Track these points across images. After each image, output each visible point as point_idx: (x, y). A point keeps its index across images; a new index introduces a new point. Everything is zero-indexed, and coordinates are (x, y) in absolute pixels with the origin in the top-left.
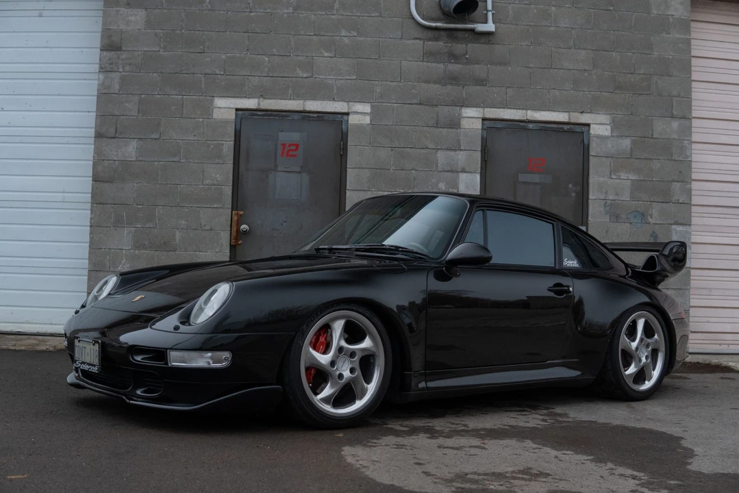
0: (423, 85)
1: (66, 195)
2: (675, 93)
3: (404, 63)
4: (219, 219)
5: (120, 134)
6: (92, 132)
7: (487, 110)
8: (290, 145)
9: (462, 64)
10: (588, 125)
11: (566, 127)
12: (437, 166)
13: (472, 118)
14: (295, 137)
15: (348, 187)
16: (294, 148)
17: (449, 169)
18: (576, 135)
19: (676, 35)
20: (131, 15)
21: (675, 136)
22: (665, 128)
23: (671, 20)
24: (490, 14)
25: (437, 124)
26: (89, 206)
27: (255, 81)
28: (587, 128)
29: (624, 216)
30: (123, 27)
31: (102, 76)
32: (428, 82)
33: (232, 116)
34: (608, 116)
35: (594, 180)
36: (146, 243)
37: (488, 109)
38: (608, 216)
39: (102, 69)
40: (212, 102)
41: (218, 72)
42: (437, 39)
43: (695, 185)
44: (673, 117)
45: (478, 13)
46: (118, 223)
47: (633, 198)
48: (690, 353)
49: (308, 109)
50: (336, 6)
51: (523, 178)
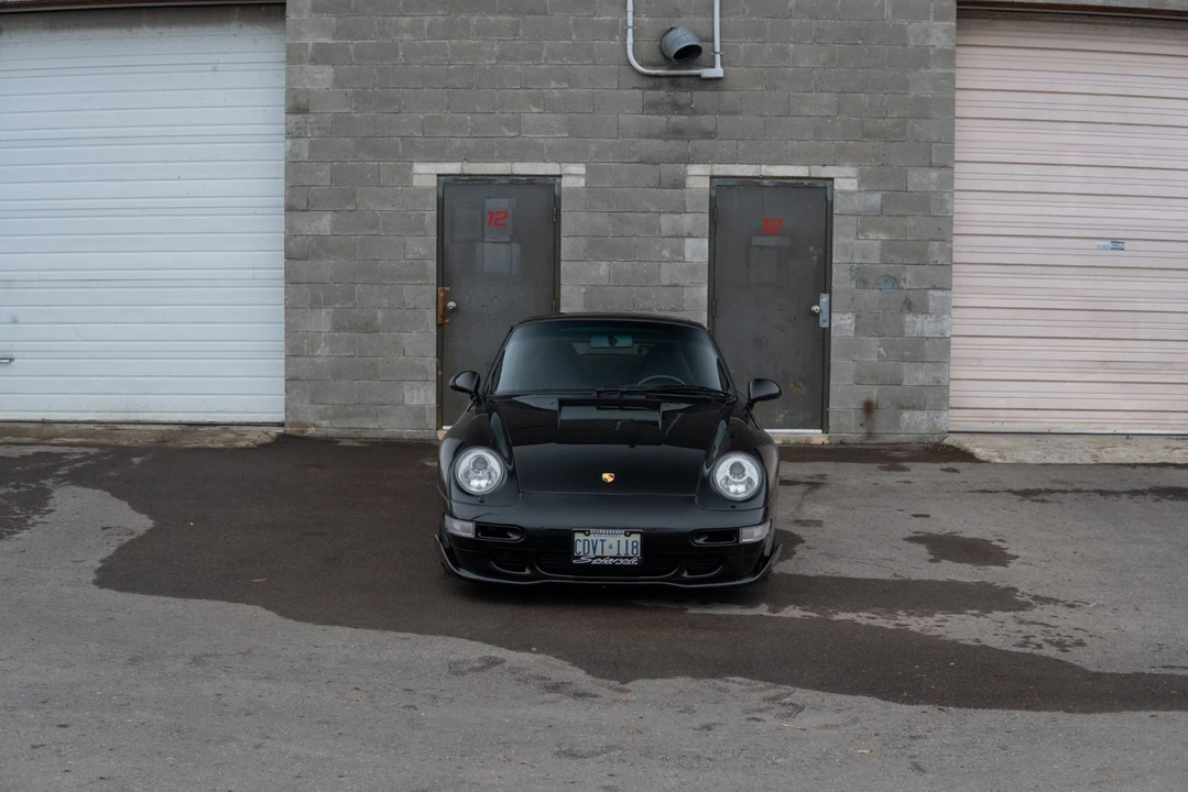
0: (642, 140)
1: (255, 271)
2: (935, 138)
3: (622, 117)
4: (423, 296)
5: (313, 206)
6: (281, 201)
7: (715, 166)
8: (498, 213)
9: (687, 115)
10: (832, 179)
11: (806, 183)
12: (660, 231)
13: (698, 177)
14: (502, 204)
15: (562, 257)
16: (503, 215)
17: (674, 233)
18: (819, 191)
19: (937, 70)
20: (317, 73)
21: (933, 188)
22: (921, 179)
23: (932, 52)
24: (718, 57)
25: (660, 183)
26: (283, 283)
27: (457, 142)
28: (830, 182)
29: (871, 281)
30: (308, 86)
31: (289, 142)
32: (648, 137)
33: (433, 183)
34: (855, 169)
35: (838, 241)
36: (347, 324)
37: (717, 165)
38: (854, 282)
39: (289, 135)
40: (411, 168)
41: (416, 134)
42: (657, 88)
43: (957, 241)
44: (931, 166)
45: (704, 56)
46: (315, 303)
47: (883, 260)
48: (950, 432)
49: (515, 172)
50: (544, 54)
51: (757, 241)
